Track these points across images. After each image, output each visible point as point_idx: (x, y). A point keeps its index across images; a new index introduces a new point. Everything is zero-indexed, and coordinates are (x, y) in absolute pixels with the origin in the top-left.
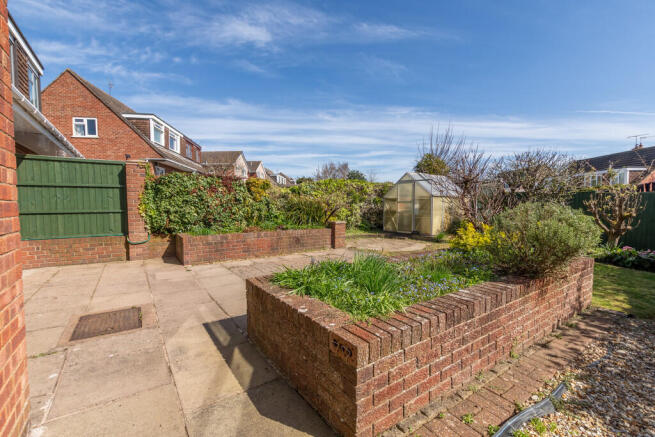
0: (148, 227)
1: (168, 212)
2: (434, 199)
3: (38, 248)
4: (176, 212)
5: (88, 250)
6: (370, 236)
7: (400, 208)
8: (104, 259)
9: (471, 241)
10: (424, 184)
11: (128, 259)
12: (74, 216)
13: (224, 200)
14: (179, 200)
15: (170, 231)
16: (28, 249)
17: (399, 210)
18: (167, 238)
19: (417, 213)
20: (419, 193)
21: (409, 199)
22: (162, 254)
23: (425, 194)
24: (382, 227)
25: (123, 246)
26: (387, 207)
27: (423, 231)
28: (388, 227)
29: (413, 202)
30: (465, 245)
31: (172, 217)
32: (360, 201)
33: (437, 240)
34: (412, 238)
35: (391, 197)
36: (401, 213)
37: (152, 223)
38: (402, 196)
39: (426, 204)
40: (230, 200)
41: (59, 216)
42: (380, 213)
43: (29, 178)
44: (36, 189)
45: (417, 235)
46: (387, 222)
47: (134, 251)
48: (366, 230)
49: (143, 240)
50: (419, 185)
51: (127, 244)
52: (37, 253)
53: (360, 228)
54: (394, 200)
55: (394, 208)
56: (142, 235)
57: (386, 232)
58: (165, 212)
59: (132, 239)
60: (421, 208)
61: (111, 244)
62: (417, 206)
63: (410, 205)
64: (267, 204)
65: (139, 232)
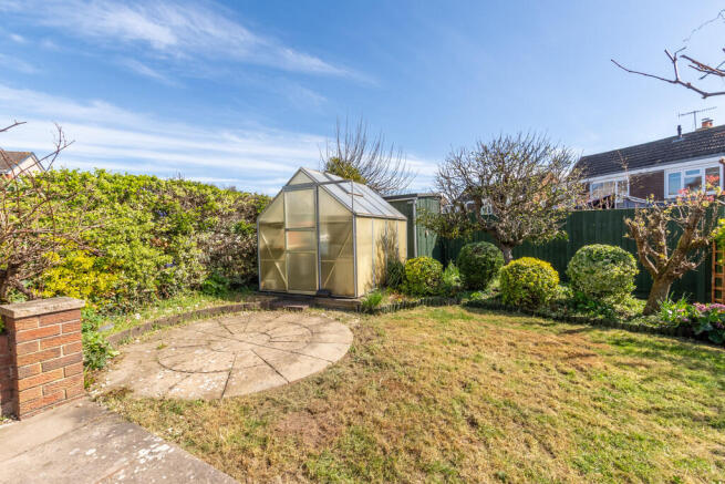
2: (359, 222)
7: (290, 242)
17: (289, 247)
19: (325, 250)
20: (329, 209)
21: (309, 223)
24: (257, 282)
26: (265, 240)
27: (339, 289)
28: (269, 282)
29: (317, 229)
33: (369, 309)
34: (318, 306)
35: (272, 220)
36: (294, 253)
38: (293, 217)
39: (343, 232)
42: (252, 255)
45: (327, 298)
46: (266, 272)
48: (218, 293)
50: (327, 192)
53: (202, 289)
54: (279, 226)
55: (279, 244)
57: (266, 293)
60: (333, 241)
62: (324, 237)
63: (311, 235)
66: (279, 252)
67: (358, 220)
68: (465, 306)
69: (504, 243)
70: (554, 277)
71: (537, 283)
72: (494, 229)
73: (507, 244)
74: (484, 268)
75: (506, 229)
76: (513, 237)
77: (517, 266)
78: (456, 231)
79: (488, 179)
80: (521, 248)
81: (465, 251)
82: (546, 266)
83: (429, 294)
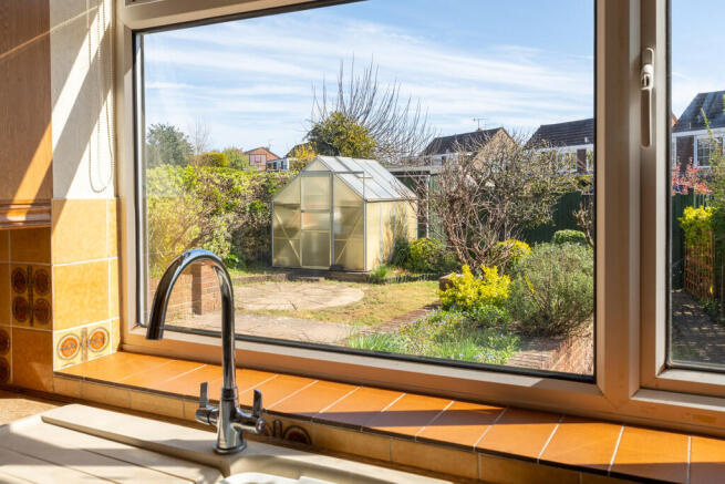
2: (369, 207)
6: (251, 280)
7: (305, 222)
9: (472, 294)
10: (349, 178)
17: (304, 226)
19: (337, 230)
20: (342, 195)
23: (351, 198)
24: (270, 260)
27: (350, 264)
28: (281, 258)
29: (331, 209)
30: (463, 299)
32: (228, 210)
33: (376, 280)
34: (333, 279)
35: (286, 201)
36: (308, 232)
46: (279, 249)
50: (342, 180)
54: (294, 207)
55: (293, 223)
57: (280, 268)
60: (345, 220)
62: (337, 215)
63: (327, 216)
67: (368, 205)
77: (502, 247)
82: (523, 247)
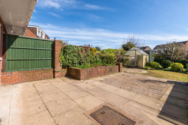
0: (62, 65)
1: (68, 60)
2: (144, 56)
3: (21, 75)
4: (71, 60)
5: (40, 74)
7: (130, 58)
8: (45, 78)
11: (54, 77)
12: (35, 61)
13: (85, 55)
14: (72, 55)
15: (68, 66)
16: (18, 75)
18: (66, 69)
20: (138, 54)
22: (65, 75)
23: (140, 54)
25: (52, 73)
26: (125, 58)
27: (139, 66)
31: (70, 61)
33: (146, 69)
37: (63, 64)
39: (140, 57)
40: (86, 55)
41: (30, 61)
43: (19, 45)
44: (22, 50)
45: (137, 67)
47: (56, 74)
49: (59, 70)
50: (138, 51)
51: (54, 72)
52: (21, 76)
54: (128, 56)
56: (59, 68)
58: (68, 59)
59: (56, 70)
61: (48, 72)
64: (96, 57)
65: (58, 67)
66: (128, 60)
68: (164, 70)
69: (172, 60)
70: (183, 66)
71: (179, 67)
72: (170, 58)
73: (173, 60)
74: (168, 64)
75: (172, 58)
76: (174, 59)
77: (175, 64)
78: (161, 58)
79: (168, 49)
80: (175, 61)
81: (163, 62)
82: (181, 64)
83: (156, 68)
